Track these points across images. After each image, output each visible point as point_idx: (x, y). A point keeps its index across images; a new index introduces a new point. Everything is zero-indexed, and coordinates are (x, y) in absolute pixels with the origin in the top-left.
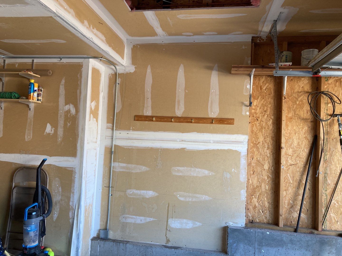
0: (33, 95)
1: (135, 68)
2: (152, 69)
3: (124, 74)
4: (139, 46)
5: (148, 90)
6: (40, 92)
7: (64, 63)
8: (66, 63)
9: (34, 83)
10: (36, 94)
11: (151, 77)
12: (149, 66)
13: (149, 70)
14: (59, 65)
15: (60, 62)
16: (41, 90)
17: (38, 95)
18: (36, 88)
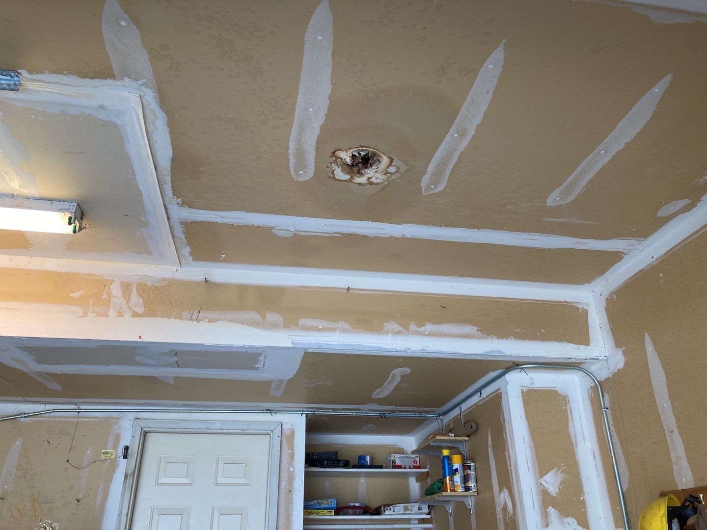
0: (452, 480)
1: (624, 353)
2: (654, 342)
3: (609, 378)
4: (615, 296)
5: (665, 405)
6: (469, 471)
7: (484, 398)
8: (487, 397)
9: (450, 456)
10: (458, 478)
11: (660, 365)
12: (646, 334)
13: (649, 348)
14: (481, 405)
15: (481, 398)
16: (469, 467)
17: (466, 479)
18: (456, 466)
